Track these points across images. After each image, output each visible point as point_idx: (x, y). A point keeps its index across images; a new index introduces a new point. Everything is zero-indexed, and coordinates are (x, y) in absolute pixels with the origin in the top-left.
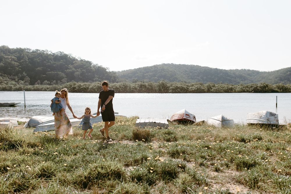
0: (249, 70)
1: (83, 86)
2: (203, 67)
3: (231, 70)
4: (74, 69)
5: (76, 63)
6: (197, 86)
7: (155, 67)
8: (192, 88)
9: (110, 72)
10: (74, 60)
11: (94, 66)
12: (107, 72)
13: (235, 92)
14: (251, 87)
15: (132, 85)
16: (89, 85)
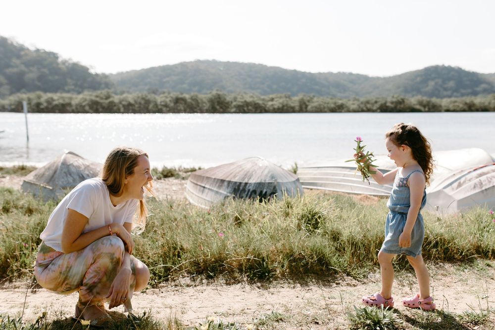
0: (351, 74)
1: (58, 100)
2: (271, 68)
3: (320, 74)
4: (23, 68)
5: (26, 55)
6: (281, 101)
7: (183, 65)
8: (272, 105)
9: (97, 75)
10: (22, 48)
11: (64, 62)
12: (90, 75)
13: (349, 111)
14: (376, 102)
15: (160, 99)
16: (71, 99)
